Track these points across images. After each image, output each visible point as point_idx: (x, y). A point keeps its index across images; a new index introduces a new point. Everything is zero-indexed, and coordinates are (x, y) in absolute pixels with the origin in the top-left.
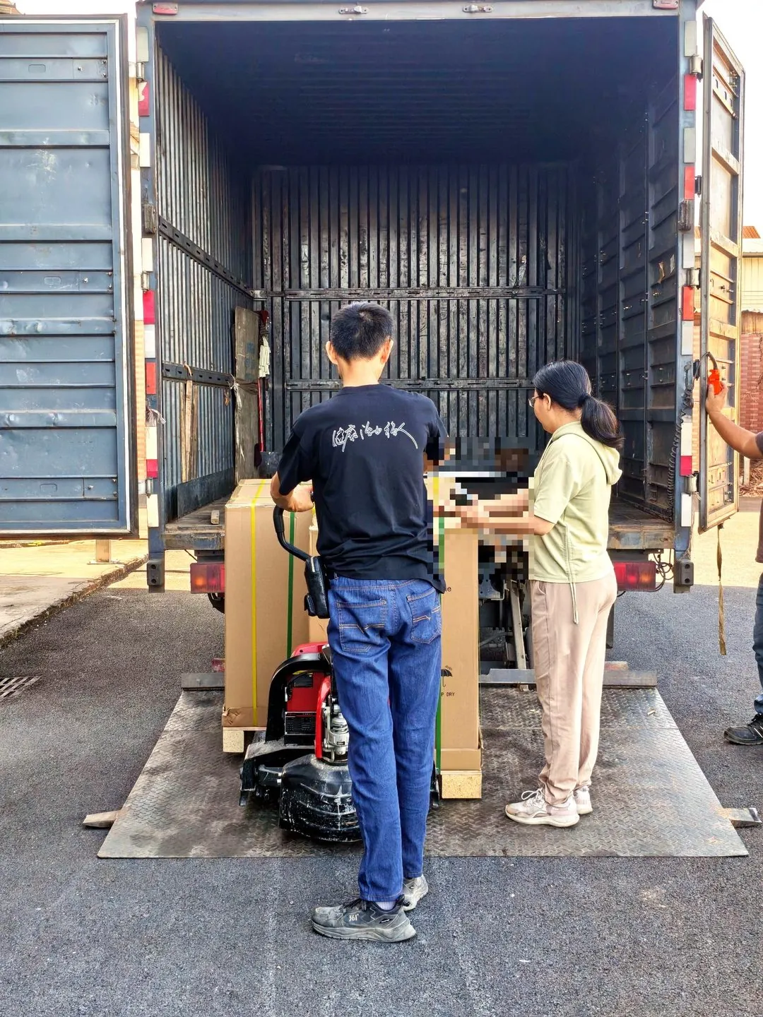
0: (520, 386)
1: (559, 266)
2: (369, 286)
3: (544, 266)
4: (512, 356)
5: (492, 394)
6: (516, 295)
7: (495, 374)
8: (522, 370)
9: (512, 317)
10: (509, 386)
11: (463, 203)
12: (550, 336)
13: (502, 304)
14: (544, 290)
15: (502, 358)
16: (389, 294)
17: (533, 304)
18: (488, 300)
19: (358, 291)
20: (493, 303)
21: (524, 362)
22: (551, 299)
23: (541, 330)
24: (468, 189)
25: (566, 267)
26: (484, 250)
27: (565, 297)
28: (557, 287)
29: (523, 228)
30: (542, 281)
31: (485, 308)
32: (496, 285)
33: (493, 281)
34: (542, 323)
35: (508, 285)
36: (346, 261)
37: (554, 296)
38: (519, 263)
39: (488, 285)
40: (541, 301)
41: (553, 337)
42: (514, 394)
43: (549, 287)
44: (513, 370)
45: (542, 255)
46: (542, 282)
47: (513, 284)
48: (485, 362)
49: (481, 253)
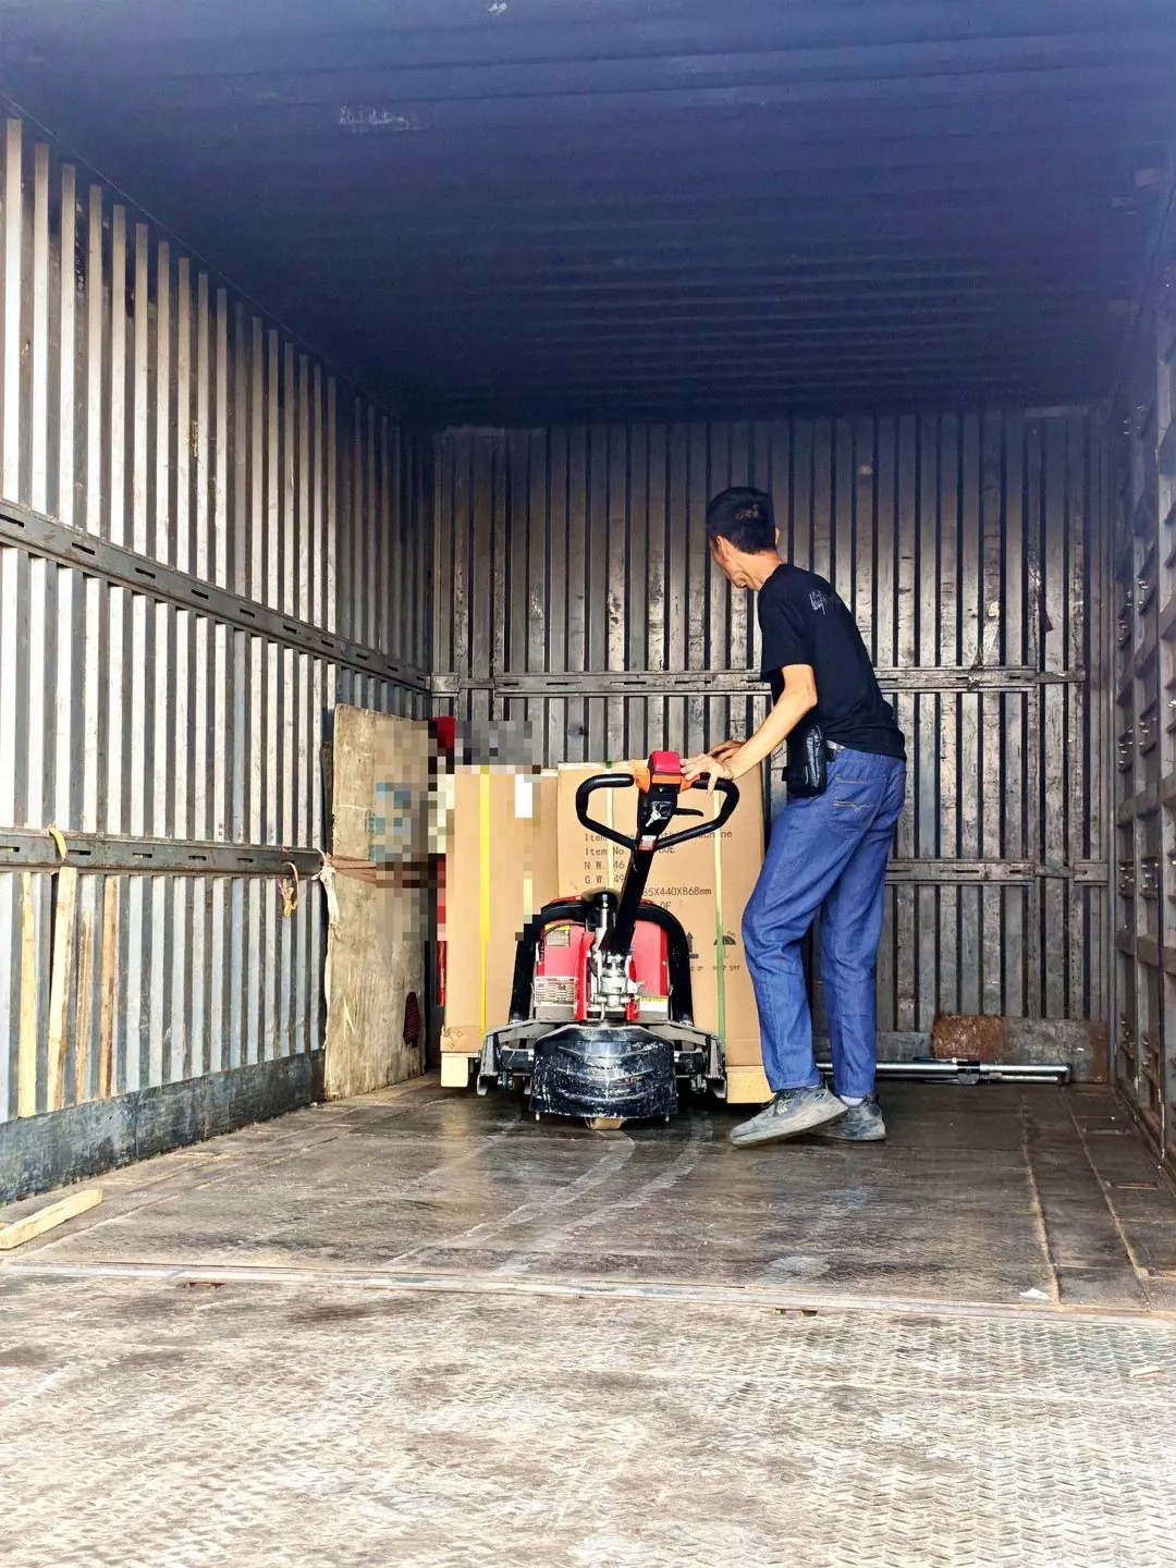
0: (986, 878)
1: (1071, 626)
2: (666, 667)
3: (1037, 623)
4: (970, 813)
5: (927, 894)
6: (976, 684)
7: (932, 852)
8: (991, 844)
9: (969, 730)
10: (962, 876)
11: (864, 493)
12: (1054, 770)
13: (948, 700)
14: (1037, 675)
15: (949, 819)
16: (706, 682)
17: (1014, 703)
18: (917, 696)
19: (642, 679)
20: (928, 702)
21: (996, 827)
22: (1054, 694)
23: (1033, 760)
24: (875, 468)
25: (1086, 625)
26: (909, 590)
27: (1085, 688)
28: (1066, 668)
29: (992, 545)
30: (1035, 656)
31: (910, 712)
32: (933, 663)
33: (927, 655)
34: (1033, 743)
35: (959, 662)
36: (620, 615)
37: (1060, 687)
38: (981, 617)
39: (917, 664)
40: (1031, 699)
41: (1059, 773)
42: (974, 894)
43: (1049, 667)
44: (970, 842)
45: (1034, 600)
46: (1033, 658)
47: (970, 660)
48: (911, 825)
49: (901, 597)
